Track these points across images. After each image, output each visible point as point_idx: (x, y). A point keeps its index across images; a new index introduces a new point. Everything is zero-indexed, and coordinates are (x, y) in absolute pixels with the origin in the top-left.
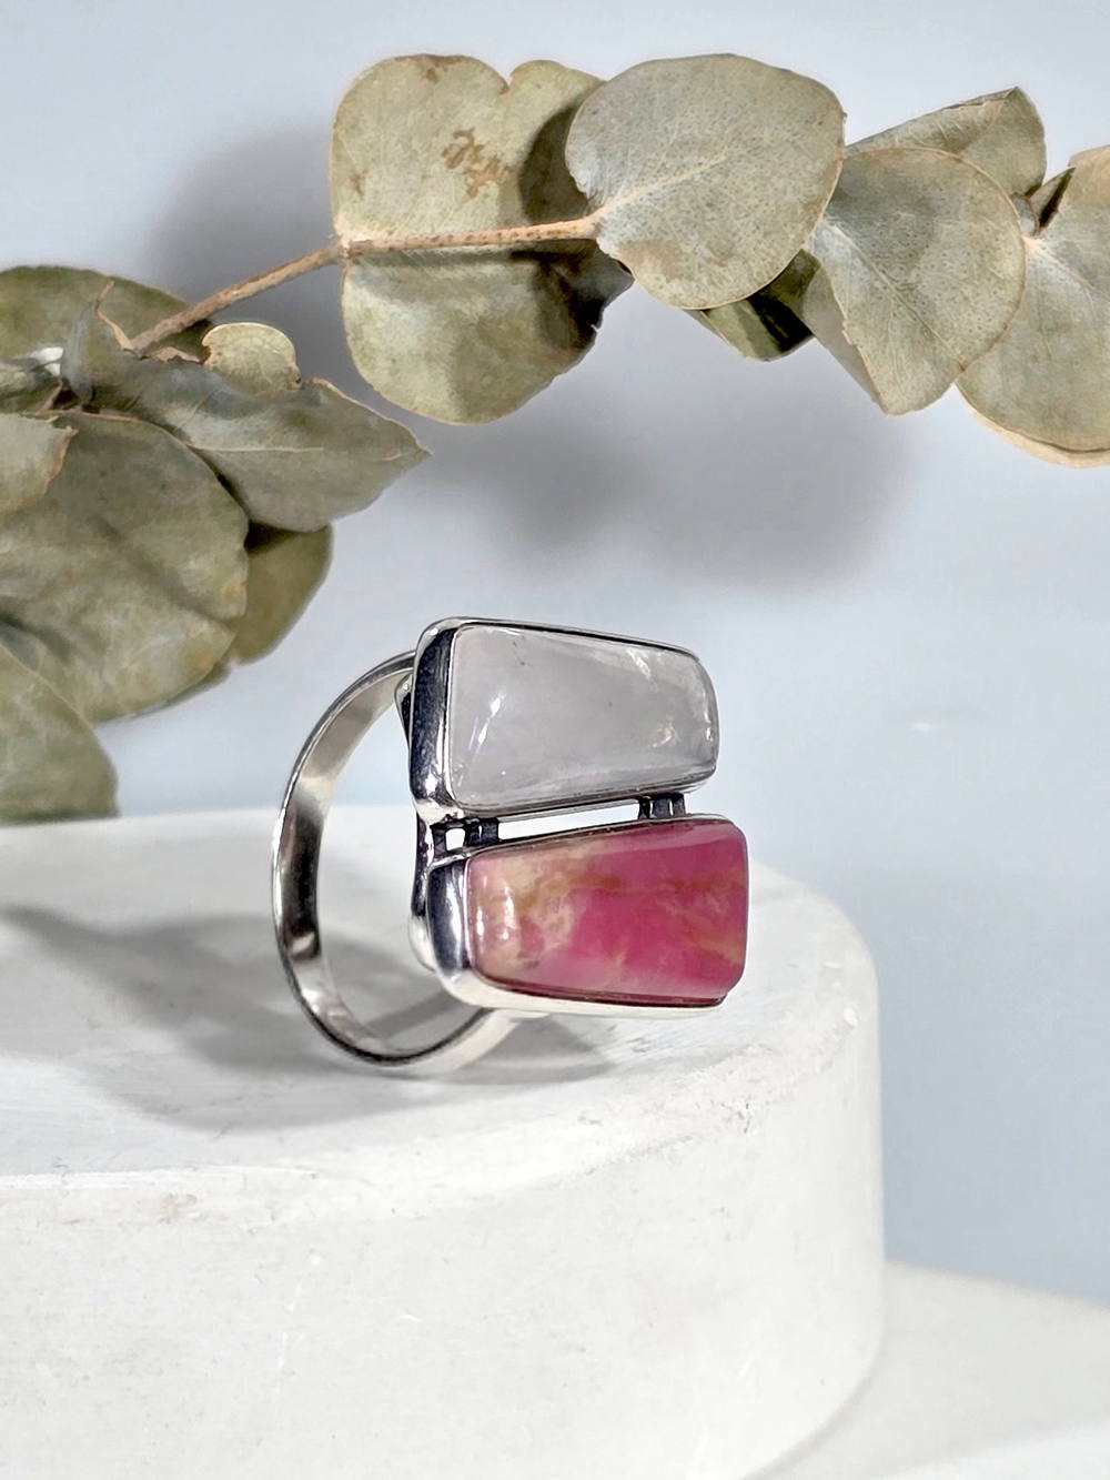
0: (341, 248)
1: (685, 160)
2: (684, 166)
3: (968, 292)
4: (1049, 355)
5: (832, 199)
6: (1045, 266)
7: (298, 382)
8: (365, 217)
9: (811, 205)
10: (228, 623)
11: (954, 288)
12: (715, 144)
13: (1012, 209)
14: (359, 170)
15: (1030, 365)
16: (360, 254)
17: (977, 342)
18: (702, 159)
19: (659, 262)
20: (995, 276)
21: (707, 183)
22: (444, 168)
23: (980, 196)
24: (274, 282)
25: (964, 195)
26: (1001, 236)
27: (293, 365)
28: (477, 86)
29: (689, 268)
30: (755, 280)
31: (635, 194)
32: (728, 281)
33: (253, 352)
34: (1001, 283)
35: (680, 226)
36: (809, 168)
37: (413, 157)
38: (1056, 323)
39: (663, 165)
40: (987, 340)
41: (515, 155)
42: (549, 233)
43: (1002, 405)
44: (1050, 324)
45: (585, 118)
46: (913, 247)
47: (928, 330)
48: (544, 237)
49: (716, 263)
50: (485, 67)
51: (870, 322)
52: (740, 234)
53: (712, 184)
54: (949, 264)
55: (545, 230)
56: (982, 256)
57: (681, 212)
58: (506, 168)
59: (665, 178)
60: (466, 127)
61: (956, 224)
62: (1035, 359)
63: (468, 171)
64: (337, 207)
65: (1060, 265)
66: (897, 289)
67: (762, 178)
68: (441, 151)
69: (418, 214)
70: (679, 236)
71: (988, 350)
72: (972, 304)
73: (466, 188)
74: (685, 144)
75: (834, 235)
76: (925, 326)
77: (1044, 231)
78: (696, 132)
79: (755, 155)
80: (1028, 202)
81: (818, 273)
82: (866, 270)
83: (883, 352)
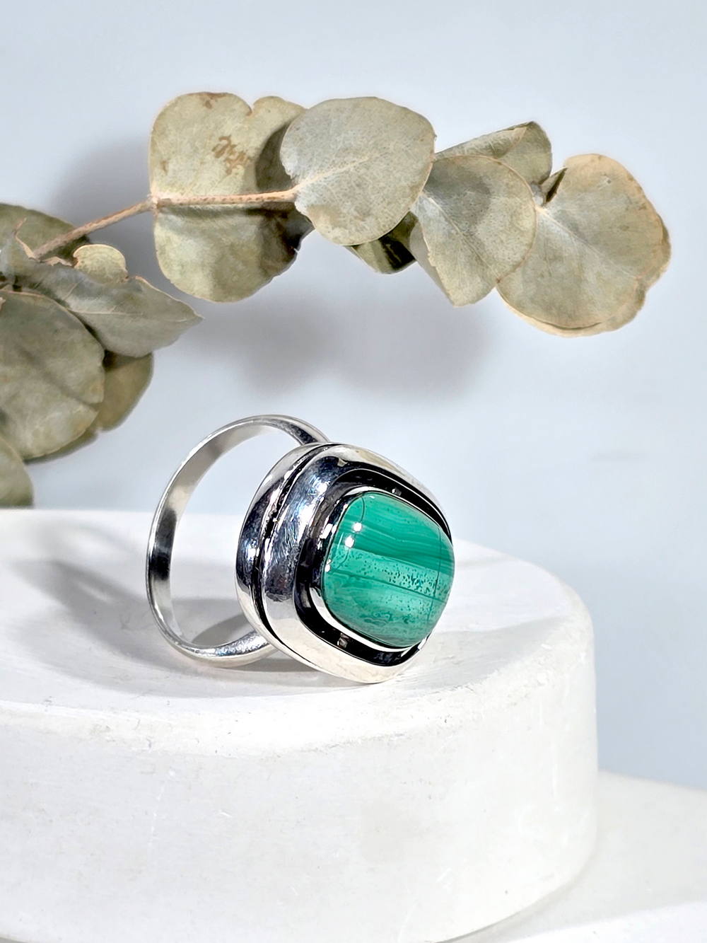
0: (153, 204)
1: (345, 159)
2: (345, 162)
3: (503, 237)
4: (550, 273)
5: (427, 183)
6: (548, 224)
7: (127, 278)
8: (168, 184)
9: (414, 188)
10: (95, 407)
11: (496, 235)
12: (363, 151)
13: (530, 192)
14: (165, 158)
15: (539, 279)
16: (164, 206)
17: (507, 266)
18: (355, 159)
19: (329, 217)
20: (520, 230)
21: (356, 172)
22: (213, 158)
23: (512, 183)
24: (117, 220)
25: (503, 183)
26: (523, 207)
27: (124, 270)
28: (234, 110)
29: (345, 221)
30: (382, 230)
31: (317, 178)
32: (367, 230)
33: (101, 262)
34: (522, 233)
35: (341, 198)
36: (414, 166)
37: (196, 151)
38: (555, 256)
39: (334, 161)
40: (513, 266)
41: (254, 151)
42: (269, 198)
43: (524, 301)
44: (551, 256)
45: (292, 132)
46: (474, 211)
47: (480, 259)
48: (266, 200)
49: (360, 219)
50: (240, 100)
51: (448, 253)
52: (374, 203)
53: (359, 174)
54: (493, 221)
55: (266, 196)
56: (512, 217)
57: (342, 189)
58: (249, 158)
59: (334, 168)
60: (226, 134)
61: (498, 199)
62: (542, 276)
63: (227, 160)
64: (152, 179)
65: (558, 223)
66: (464, 235)
67: (388, 171)
68: (212, 148)
69: (198, 184)
70: (341, 203)
71: (514, 271)
72: (505, 244)
73: (225, 169)
74: (346, 150)
75: (429, 202)
76: (478, 256)
77: (548, 204)
78: (352, 143)
79: (385, 157)
80: (540, 187)
81: (417, 225)
82: (447, 223)
83: (454, 270)
